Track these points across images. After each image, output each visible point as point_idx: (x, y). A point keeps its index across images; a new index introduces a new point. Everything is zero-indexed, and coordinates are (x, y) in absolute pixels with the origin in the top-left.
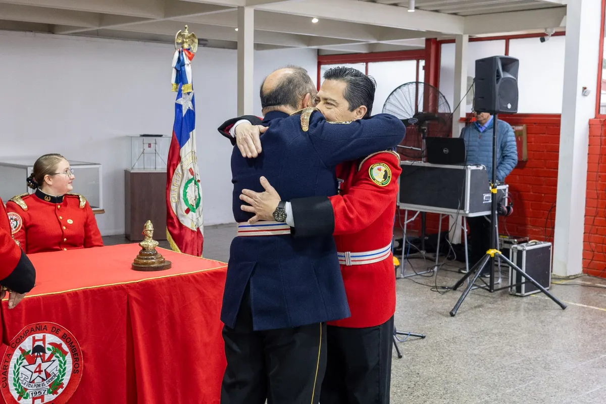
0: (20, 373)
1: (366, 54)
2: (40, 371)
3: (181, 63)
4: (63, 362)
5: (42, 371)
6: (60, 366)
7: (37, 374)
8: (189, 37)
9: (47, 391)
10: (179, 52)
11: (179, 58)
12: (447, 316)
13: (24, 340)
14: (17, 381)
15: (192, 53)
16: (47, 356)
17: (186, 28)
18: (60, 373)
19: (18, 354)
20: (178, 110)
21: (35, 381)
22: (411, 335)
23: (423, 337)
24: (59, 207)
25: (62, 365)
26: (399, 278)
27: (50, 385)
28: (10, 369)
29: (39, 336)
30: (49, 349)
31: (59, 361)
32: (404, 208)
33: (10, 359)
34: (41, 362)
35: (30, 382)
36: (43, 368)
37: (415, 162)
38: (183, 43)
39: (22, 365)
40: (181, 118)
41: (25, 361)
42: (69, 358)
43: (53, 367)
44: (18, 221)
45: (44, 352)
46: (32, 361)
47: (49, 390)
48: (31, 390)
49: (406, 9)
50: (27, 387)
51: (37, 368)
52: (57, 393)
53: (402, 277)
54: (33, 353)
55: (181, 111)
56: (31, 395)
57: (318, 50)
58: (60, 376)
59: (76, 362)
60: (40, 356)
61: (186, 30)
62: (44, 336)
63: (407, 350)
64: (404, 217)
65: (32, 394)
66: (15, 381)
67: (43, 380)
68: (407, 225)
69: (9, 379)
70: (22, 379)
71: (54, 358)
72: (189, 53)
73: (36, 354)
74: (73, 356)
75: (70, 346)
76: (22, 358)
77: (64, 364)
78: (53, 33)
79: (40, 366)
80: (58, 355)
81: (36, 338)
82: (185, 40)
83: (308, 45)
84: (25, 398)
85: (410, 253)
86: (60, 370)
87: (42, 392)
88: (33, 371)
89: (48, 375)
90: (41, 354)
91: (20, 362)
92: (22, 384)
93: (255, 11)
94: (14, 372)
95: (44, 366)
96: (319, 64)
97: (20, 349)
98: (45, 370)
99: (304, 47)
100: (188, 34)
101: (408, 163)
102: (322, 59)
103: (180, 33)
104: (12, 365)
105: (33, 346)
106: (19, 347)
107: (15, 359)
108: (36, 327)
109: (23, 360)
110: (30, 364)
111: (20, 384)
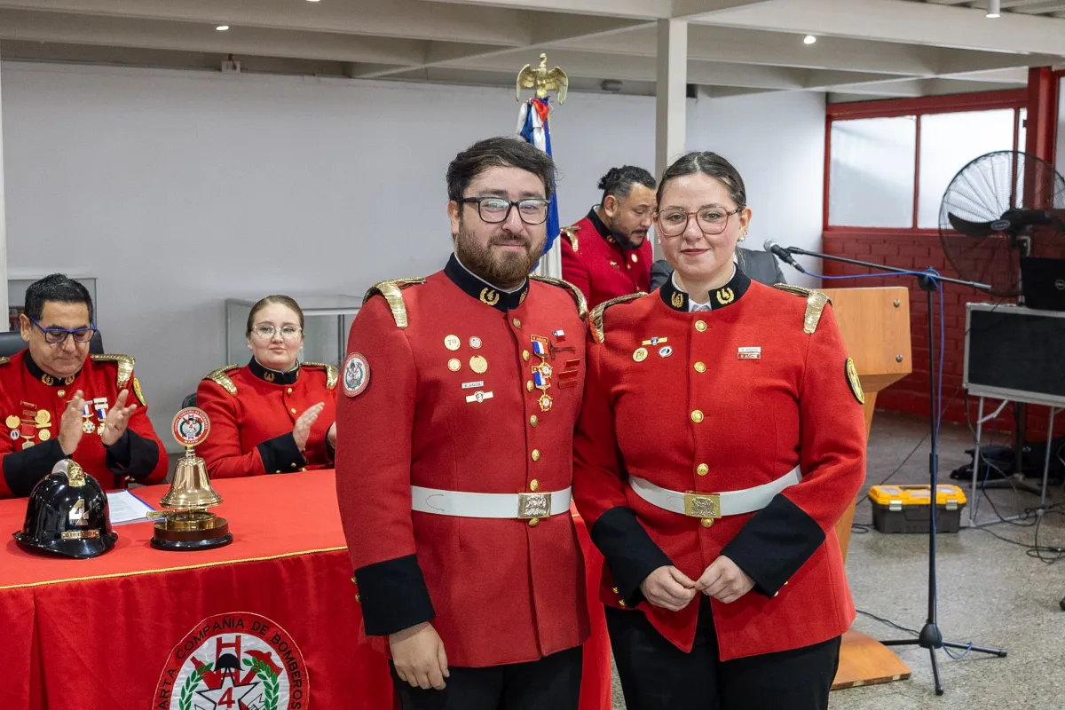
0: (192, 704)
1: (917, 98)
2: (230, 703)
4: (273, 687)
5: (234, 702)
6: (268, 694)
7: (224, 706)
8: (548, 76)
10: (528, 106)
12: (1054, 610)
13: (201, 644)
16: (243, 675)
17: (542, 59)
19: (188, 669)
22: (973, 649)
23: (1002, 655)
24: (290, 390)
25: (271, 692)
26: (964, 528)
28: (173, 698)
29: (229, 638)
30: (247, 662)
31: (266, 684)
32: (977, 394)
33: (173, 678)
34: (232, 686)
36: (235, 697)
37: (999, 306)
38: (536, 87)
39: (196, 690)
41: (202, 682)
42: (283, 680)
43: (254, 696)
44: (203, 424)
45: (238, 668)
46: (214, 683)
49: (985, 12)
51: (224, 697)
53: (972, 525)
54: (217, 668)
57: (828, 95)
59: (296, 688)
60: (231, 674)
61: (542, 63)
62: (238, 638)
63: (965, 678)
64: (977, 412)
68: (984, 425)
71: (256, 679)
73: (223, 670)
74: (291, 676)
75: (287, 658)
76: (197, 677)
77: (275, 691)
78: (350, 77)
79: (229, 691)
80: (264, 673)
81: (224, 641)
82: (539, 82)
83: (804, 86)
85: (989, 479)
86: (266, 702)
88: (217, 701)
90: (233, 670)
91: (192, 684)
93: (691, 26)
94: (181, 703)
95: (237, 693)
96: (829, 120)
97: (194, 660)
98: (239, 700)
99: (796, 90)
100: (545, 70)
101: (985, 306)
102: (836, 110)
103: (528, 68)
104: (177, 689)
105: (218, 655)
106: (191, 657)
107: (183, 679)
108: (224, 621)
109: (198, 680)
110: (211, 688)
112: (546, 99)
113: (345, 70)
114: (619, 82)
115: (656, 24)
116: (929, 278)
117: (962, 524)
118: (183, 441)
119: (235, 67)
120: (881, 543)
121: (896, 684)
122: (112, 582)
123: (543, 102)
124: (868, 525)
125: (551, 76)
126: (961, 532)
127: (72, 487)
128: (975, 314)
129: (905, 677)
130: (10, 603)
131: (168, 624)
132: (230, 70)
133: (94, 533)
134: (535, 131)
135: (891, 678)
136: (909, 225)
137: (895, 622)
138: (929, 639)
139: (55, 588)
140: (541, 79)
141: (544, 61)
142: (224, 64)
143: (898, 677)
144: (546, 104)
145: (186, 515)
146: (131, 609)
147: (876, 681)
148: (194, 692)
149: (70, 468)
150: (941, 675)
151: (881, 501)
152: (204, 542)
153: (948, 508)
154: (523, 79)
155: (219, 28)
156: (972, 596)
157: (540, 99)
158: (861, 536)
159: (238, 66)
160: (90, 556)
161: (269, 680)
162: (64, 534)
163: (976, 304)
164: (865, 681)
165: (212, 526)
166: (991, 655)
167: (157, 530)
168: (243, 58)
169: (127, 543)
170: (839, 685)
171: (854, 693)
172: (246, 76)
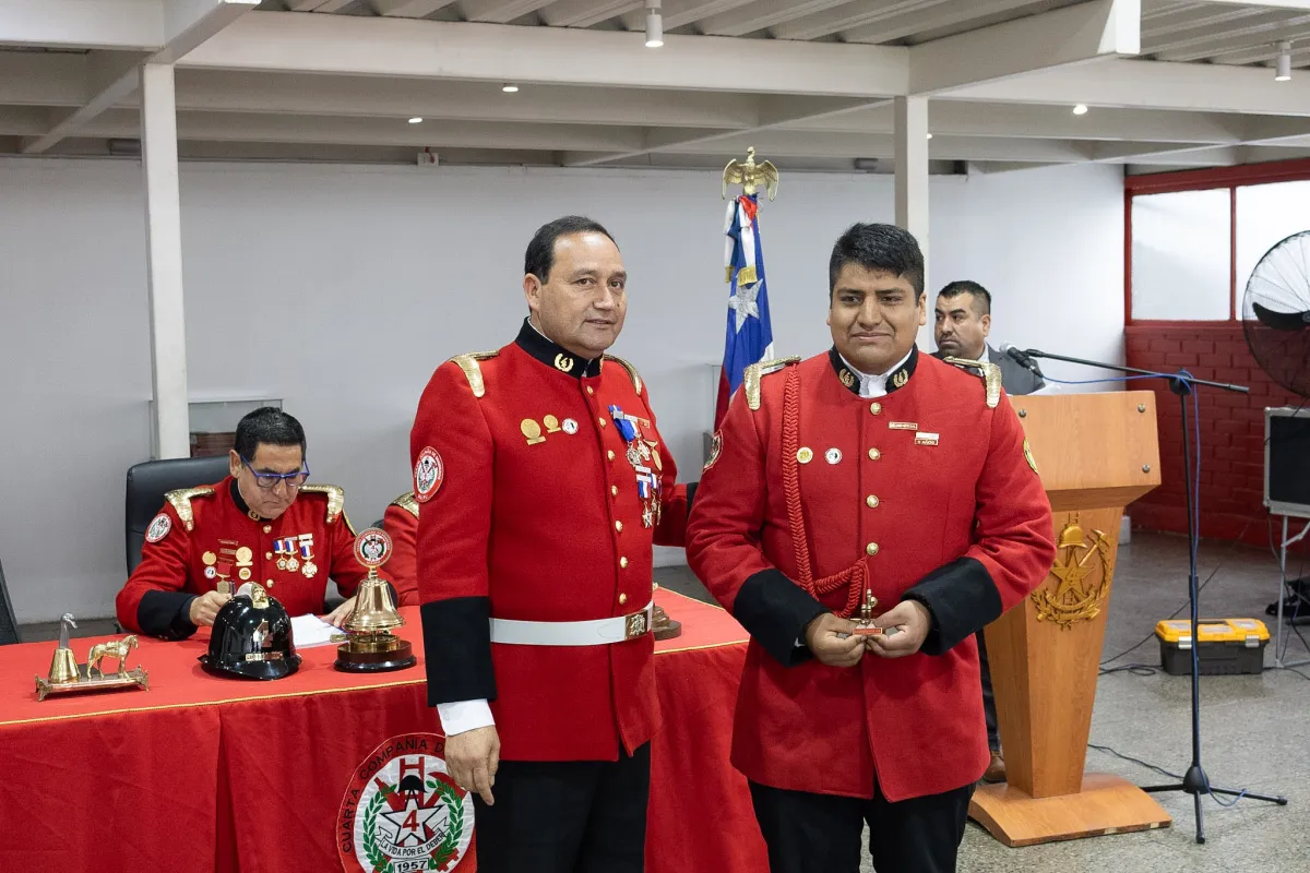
0: (377, 826)
1: (1231, 167)
2: (414, 826)
4: (457, 809)
5: (418, 825)
6: (452, 816)
7: (409, 830)
8: (756, 171)
9: (426, 864)
10: (736, 204)
11: (735, 216)
13: (384, 765)
14: (369, 841)
16: (427, 798)
17: (750, 153)
18: (452, 831)
19: (372, 790)
21: (406, 843)
22: (1248, 796)
25: (456, 815)
26: (1269, 669)
27: (432, 853)
28: (356, 818)
29: (412, 759)
30: (431, 784)
31: (451, 807)
32: (1280, 513)
33: (357, 799)
34: (415, 807)
35: (395, 844)
36: (419, 820)
37: (1301, 410)
38: (744, 182)
39: (381, 811)
41: (386, 804)
42: (468, 803)
43: (438, 819)
45: (422, 790)
46: (399, 805)
47: (430, 862)
48: (397, 859)
50: (390, 854)
51: (408, 819)
53: (1279, 665)
54: (402, 789)
55: (734, 322)
56: (397, 869)
57: (1126, 167)
58: (452, 836)
60: (415, 797)
61: (750, 158)
62: (421, 759)
64: (1281, 533)
65: (400, 866)
66: (367, 840)
67: (421, 841)
68: (1288, 547)
69: (355, 836)
70: (380, 837)
71: (440, 801)
72: (750, 205)
73: (407, 792)
76: (381, 798)
77: (460, 815)
78: (562, 166)
79: (413, 814)
80: (448, 796)
81: (407, 763)
82: (747, 178)
83: (1092, 158)
85: (1298, 615)
86: (451, 826)
87: (420, 865)
88: (401, 824)
89: (429, 833)
90: (417, 792)
91: (376, 805)
92: (380, 848)
93: (931, 103)
94: (365, 824)
95: (422, 815)
96: (1128, 196)
97: (377, 781)
98: (424, 823)
99: (1085, 162)
100: (753, 164)
101: (1287, 411)
102: (1136, 184)
103: (735, 163)
104: (361, 810)
105: (401, 776)
106: (374, 777)
107: (366, 800)
108: (407, 742)
109: (382, 801)
110: (396, 810)
111: (376, 846)
112: (755, 196)
113: (557, 159)
114: (874, 160)
115: (892, 101)
116: (1181, 381)
117: (1267, 664)
118: (366, 562)
119: (432, 160)
120: (1168, 686)
121: (1155, 832)
122: (295, 700)
123: (752, 200)
124: (1156, 667)
125: (761, 170)
126: (1266, 675)
127: (256, 610)
128: (1275, 420)
129: (1164, 825)
130: (197, 720)
131: (351, 744)
132: (428, 163)
133: (278, 655)
134: (743, 230)
135: (1149, 825)
136: (1226, 317)
137: (1166, 770)
138: (1194, 784)
139: (240, 706)
140: (749, 174)
141: (752, 155)
142: (420, 157)
143: (1157, 825)
144: (755, 202)
145: (369, 636)
146: (314, 730)
147: (1131, 829)
148: (378, 813)
149: (253, 591)
150: (1206, 823)
151: (1168, 638)
152: (388, 664)
153: (1248, 645)
154: (730, 175)
155: (411, 121)
156: (1261, 742)
157: (748, 196)
158: (1145, 679)
159: (436, 157)
160: (274, 678)
161: (454, 803)
162: (248, 656)
163: (1276, 409)
164: (1118, 829)
165: (395, 648)
166: (1270, 803)
167: (340, 653)
168: (438, 149)
169: (311, 667)
170: (1087, 833)
171: (1105, 842)
172: (445, 168)
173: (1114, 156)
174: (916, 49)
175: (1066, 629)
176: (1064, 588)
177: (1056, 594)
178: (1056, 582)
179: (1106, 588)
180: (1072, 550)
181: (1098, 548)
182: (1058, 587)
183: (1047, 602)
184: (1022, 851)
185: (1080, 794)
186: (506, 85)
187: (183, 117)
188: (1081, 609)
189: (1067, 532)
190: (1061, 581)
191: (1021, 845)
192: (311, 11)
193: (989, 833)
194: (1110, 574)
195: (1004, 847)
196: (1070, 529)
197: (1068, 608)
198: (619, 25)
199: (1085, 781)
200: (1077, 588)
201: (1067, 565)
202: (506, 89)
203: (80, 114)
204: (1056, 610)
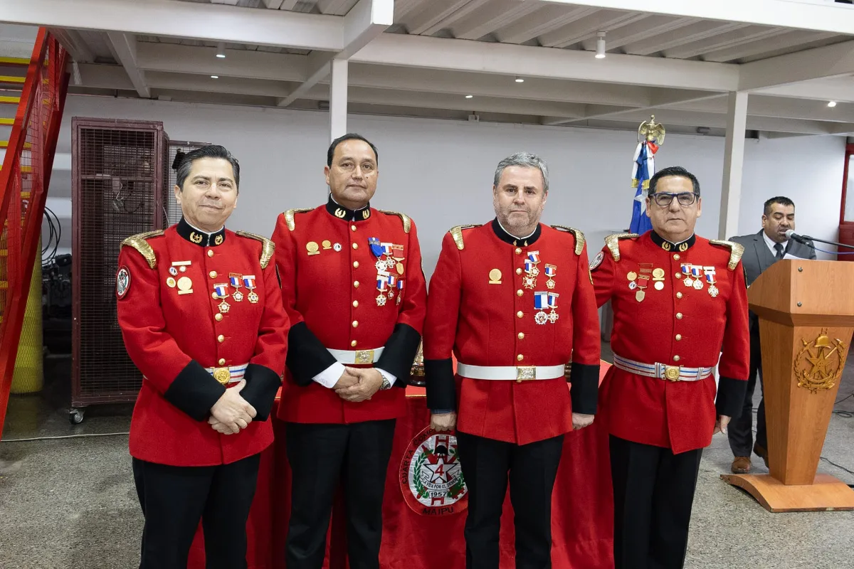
0: (421, 471)
2: (441, 473)
3: (643, 156)
5: (444, 472)
7: (438, 475)
8: (655, 128)
9: (446, 494)
10: (643, 145)
11: (642, 151)
13: (428, 438)
14: (417, 478)
15: (656, 146)
16: (449, 459)
17: (652, 118)
18: (461, 477)
19: (420, 451)
20: (636, 207)
21: (436, 482)
28: (411, 466)
29: (443, 437)
30: (451, 451)
33: (412, 455)
34: (442, 463)
35: (430, 482)
36: (444, 470)
38: (648, 134)
39: (424, 463)
40: (638, 216)
41: (427, 460)
43: (455, 471)
45: (447, 454)
46: (434, 461)
47: (449, 493)
48: (430, 490)
50: (428, 487)
51: (438, 469)
52: (457, 498)
54: (436, 452)
55: (639, 209)
57: (848, 138)
58: (462, 480)
60: (442, 457)
61: (652, 120)
62: (448, 437)
65: (432, 494)
66: (415, 478)
67: (444, 482)
69: (409, 476)
70: (423, 477)
71: (456, 461)
72: (653, 146)
73: (438, 454)
76: (424, 456)
78: (542, 124)
79: (441, 466)
81: (440, 438)
82: (650, 132)
83: (830, 133)
84: (425, 497)
86: (462, 474)
87: (443, 494)
88: (435, 471)
89: (449, 477)
90: (444, 455)
91: (422, 460)
92: (422, 483)
93: (750, 96)
94: (415, 469)
95: (446, 468)
96: (848, 154)
97: (423, 446)
98: (447, 472)
99: (826, 135)
100: (654, 125)
102: (853, 148)
103: (645, 123)
104: (413, 462)
105: (436, 445)
106: (421, 445)
107: (416, 456)
109: (425, 458)
110: (432, 464)
111: (420, 483)
112: (654, 142)
113: (539, 120)
114: (708, 128)
115: (727, 95)
119: (476, 119)
131: (410, 426)
132: (473, 120)
135: (853, 508)
140: (651, 130)
142: (470, 117)
147: (842, 509)
148: (422, 464)
154: (642, 129)
155: (467, 97)
157: (651, 142)
158: (846, 419)
159: (478, 119)
164: (834, 508)
168: (479, 113)
170: (816, 509)
171: (827, 515)
172: (482, 123)
173: (842, 132)
174: (742, 66)
175: (813, 393)
176: (815, 370)
177: (810, 373)
178: (810, 366)
179: (840, 372)
180: (821, 349)
181: (837, 350)
182: (812, 369)
183: (804, 377)
184: (778, 515)
185: (813, 486)
186: (518, 77)
187: (351, 90)
188: (824, 383)
189: (819, 339)
190: (813, 366)
191: (777, 511)
192: (419, 35)
193: (758, 502)
194: (843, 364)
195: (767, 512)
196: (822, 337)
197: (817, 381)
198: (580, 47)
199: (816, 477)
200: (823, 371)
201: (818, 357)
202: (517, 81)
203: (303, 87)
204: (809, 382)
